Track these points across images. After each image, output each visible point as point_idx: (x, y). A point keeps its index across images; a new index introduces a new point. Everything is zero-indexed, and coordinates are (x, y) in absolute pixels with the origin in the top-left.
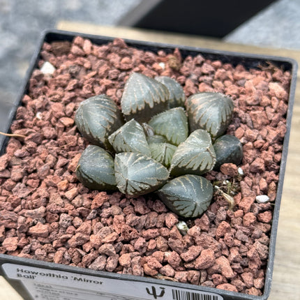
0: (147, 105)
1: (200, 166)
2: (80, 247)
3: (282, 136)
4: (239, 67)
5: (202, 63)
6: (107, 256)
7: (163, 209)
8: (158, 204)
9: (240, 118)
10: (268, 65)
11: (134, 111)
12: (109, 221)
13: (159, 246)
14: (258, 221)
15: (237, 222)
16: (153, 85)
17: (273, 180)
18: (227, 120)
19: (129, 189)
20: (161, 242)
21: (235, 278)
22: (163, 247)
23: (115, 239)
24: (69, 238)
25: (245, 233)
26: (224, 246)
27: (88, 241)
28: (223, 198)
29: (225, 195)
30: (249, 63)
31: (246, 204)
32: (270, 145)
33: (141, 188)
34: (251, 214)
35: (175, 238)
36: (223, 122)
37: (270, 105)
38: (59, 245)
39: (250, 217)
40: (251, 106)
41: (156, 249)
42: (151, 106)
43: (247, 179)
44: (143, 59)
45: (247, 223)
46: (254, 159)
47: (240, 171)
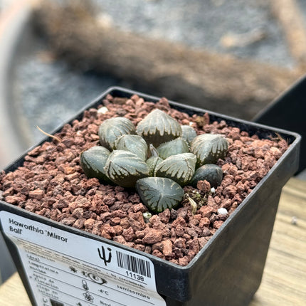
0: (158, 132)
1: (177, 173)
2: (60, 209)
3: (261, 176)
4: (255, 136)
5: (224, 127)
6: (77, 219)
7: (137, 200)
8: (135, 196)
9: (231, 158)
10: (277, 136)
11: (146, 133)
12: (90, 197)
13: (122, 223)
14: (211, 225)
15: (192, 222)
16: (168, 120)
17: (236, 200)
18: (216, 153)
19: (111, 171)
20: (124, 221)
21: (172, 258)
22: (125, 224)
23: (87, 205)
24: (55, 202)
25: (197, 232)
26: (174, 234)
27: (68, 206)
28: (190, 205)
29: (190, 199)
30: (262, 134)
31: (205, 210)
32: (247, 180)
33: (121, 172)
34: (207, 218)
35: (136, 219)
36: (212, 151)
37: (263, 158)
38: (46, 206)
39: (205, 221)
40: (245, 153)
41: (119, 224)
42: (162, 134)
43: (216, 198)
44: (178, 116)
45: (201, 224)
46: (229, 185)
47: (213, 190)
